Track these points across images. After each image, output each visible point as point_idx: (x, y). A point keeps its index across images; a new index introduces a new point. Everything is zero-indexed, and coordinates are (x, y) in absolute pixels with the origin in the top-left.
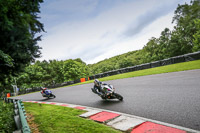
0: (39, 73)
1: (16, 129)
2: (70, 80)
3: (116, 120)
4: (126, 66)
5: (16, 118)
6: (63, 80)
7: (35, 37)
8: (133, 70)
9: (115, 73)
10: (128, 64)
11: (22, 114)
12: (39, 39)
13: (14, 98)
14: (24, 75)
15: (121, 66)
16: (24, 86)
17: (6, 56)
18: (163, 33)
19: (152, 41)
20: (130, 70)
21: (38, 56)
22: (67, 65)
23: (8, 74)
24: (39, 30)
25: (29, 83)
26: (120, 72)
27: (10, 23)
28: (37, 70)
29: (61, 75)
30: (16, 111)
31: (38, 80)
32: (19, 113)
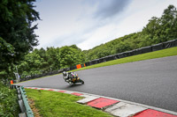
0: (37, 61)
1: (21, 112)
2: (66, 67)
4: (123, 50)
5: (20, 102)
6: (59, 67)
7: (32, 26)
8: (132, 54)
9: (112, 58)
10: (126, 49)
11: (25, 99)
12: (35, 27)
13: (16, 84)
14: (24, 63)
15: (118, 51)
16: (25, 73)
17: (9, 45)
18: (166, 11)
19: (153, 22)
20: (128, 55)
21: (35, 45)
22: (63, 52)
23: (10, 62)
24: (35, 19)
25: (28, 70)
26: (118, 57)
27: (10, 14)
28: (35, 58)
29: (58, 62)
30: (19, 96)
31: (36, 67)
32: (22, 98)
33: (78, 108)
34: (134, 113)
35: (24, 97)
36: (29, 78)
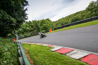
0: (27, 28)
1: (20, 56)
2: (43, 31)
3: (71, 53)
4: (75, 21)
5: (19, 51)
6: (40, 31)
7: (25, 9)
8: (80, 23)
9: (69, 26)
10: (77, 20)
13: (17, 41)
14: (21, 29)
15: (73, 21)
16: (21, 35)
20: (78, 23)
21: (26, 19)
22: (42, 22)
23: (13, 29)
24: (26, 5)
25: (23, 33)
26: (72, 25)
27: (13, 2)
28: (26, 26)
29: (39, 28)
30: (19, 47)
31: (27, 31)
33: (51, 54)
34: (83, 56)
35: (21, 48)
36: (24, 38)
